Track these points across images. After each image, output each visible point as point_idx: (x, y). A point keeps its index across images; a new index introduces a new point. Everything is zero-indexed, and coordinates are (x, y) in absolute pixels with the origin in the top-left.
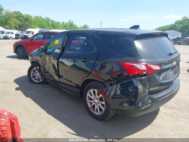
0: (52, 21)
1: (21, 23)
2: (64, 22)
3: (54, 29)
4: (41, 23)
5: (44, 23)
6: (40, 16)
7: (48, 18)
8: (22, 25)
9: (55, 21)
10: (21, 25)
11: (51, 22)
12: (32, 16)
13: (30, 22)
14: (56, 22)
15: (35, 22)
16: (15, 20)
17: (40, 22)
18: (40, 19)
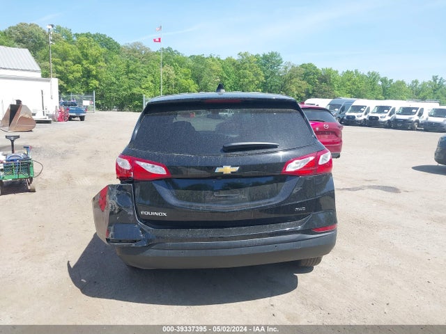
0: (384, 80)
1: (310, 87)
2: (416, 82)
3: (386, 99)
4: (355, 85)
5: (362, 86)
6: (356, 71)
7: (373, 74)
8: (313, 91)
9: (391, 81)
10: (311, 92)
11: (380, 83)
12: (337, 72)
13: (331, 84)
14: (394, 81)
15: (343, 84)
16: (300, 82)
17: (353, 84)
18: (355, 78)
